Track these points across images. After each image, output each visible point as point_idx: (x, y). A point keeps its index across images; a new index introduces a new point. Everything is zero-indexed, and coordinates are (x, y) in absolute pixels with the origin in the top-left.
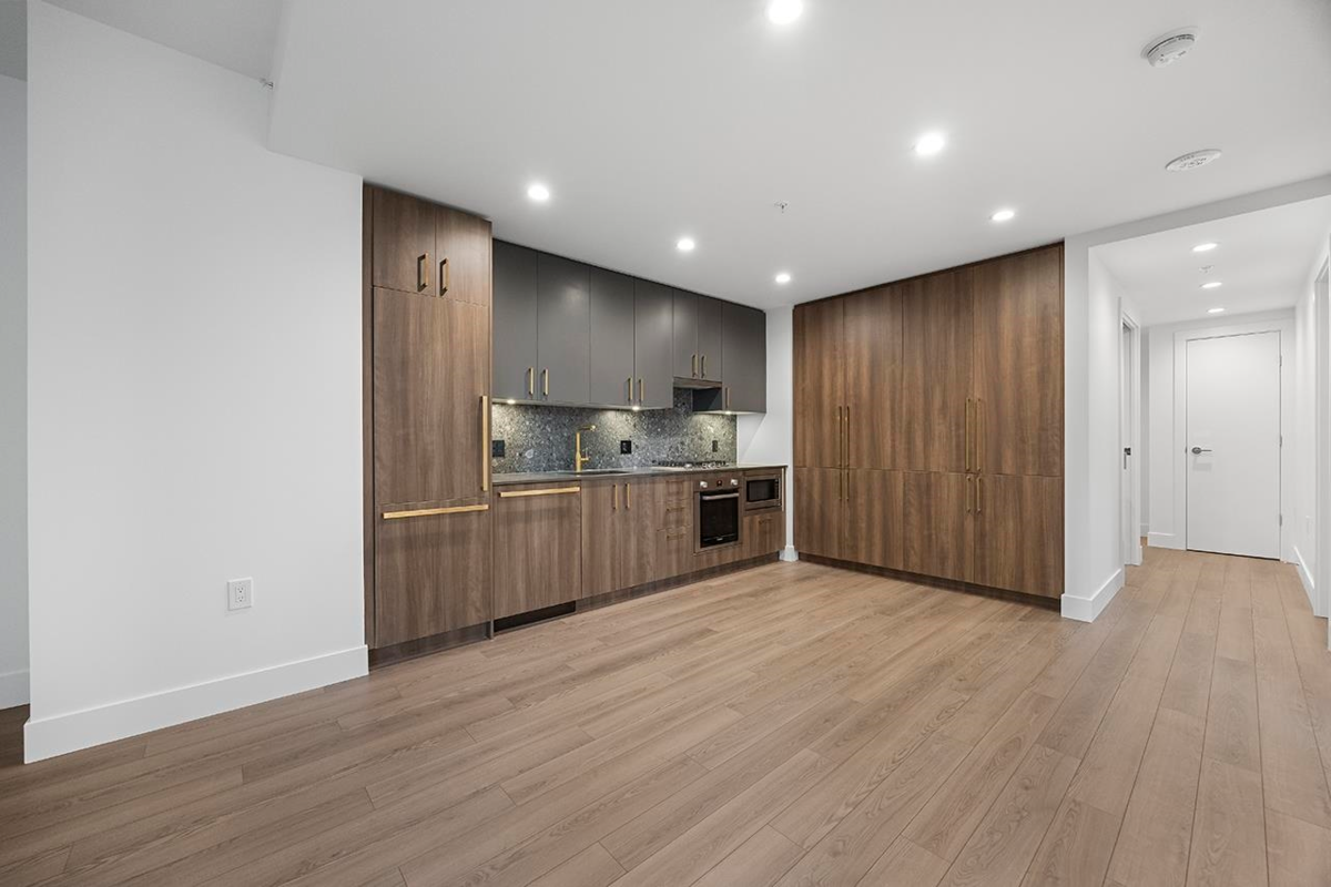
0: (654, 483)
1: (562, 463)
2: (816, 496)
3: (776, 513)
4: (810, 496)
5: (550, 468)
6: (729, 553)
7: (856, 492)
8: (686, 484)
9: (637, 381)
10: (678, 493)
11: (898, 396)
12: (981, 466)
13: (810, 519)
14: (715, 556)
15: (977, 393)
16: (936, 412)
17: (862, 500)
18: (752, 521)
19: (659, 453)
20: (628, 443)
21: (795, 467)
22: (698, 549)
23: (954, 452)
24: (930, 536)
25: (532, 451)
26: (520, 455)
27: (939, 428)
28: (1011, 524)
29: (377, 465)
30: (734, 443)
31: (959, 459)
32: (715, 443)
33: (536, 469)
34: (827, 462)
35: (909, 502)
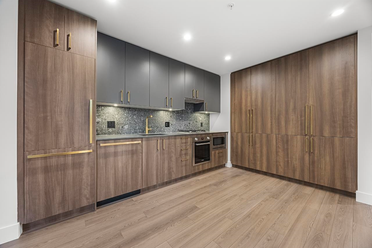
0: (175, 139)
1: (141, 130)
2: (239, 143)
3: (224, 149)
4: (237, 143)
5: (136, 132)
6: (206, 165)
7: (255, 142)
8: (189, 139)
9: (170, 98)
10: (186, 143)
11: (274, 105)
12: (313, 133)
13: (237, 152)
14: (201, 166)
15: (311, 102)
16: (291, 110)
17: (258, 145)
18: (215, 153)
19: (180, 127)
20: (168, 123)
21: (231, 133)
22: (194, 165)
23: (299, 127)
24: (288, 161)
25: (127, 126)
26: (122, 127)
27: (292, 117)
28: (328, 158)
29: (26, 131)
30: (208, 124)
31: (301, 130)
32: (202, 124)
33: (130, 133)
34: (244, 131)
35: (279, 146)
